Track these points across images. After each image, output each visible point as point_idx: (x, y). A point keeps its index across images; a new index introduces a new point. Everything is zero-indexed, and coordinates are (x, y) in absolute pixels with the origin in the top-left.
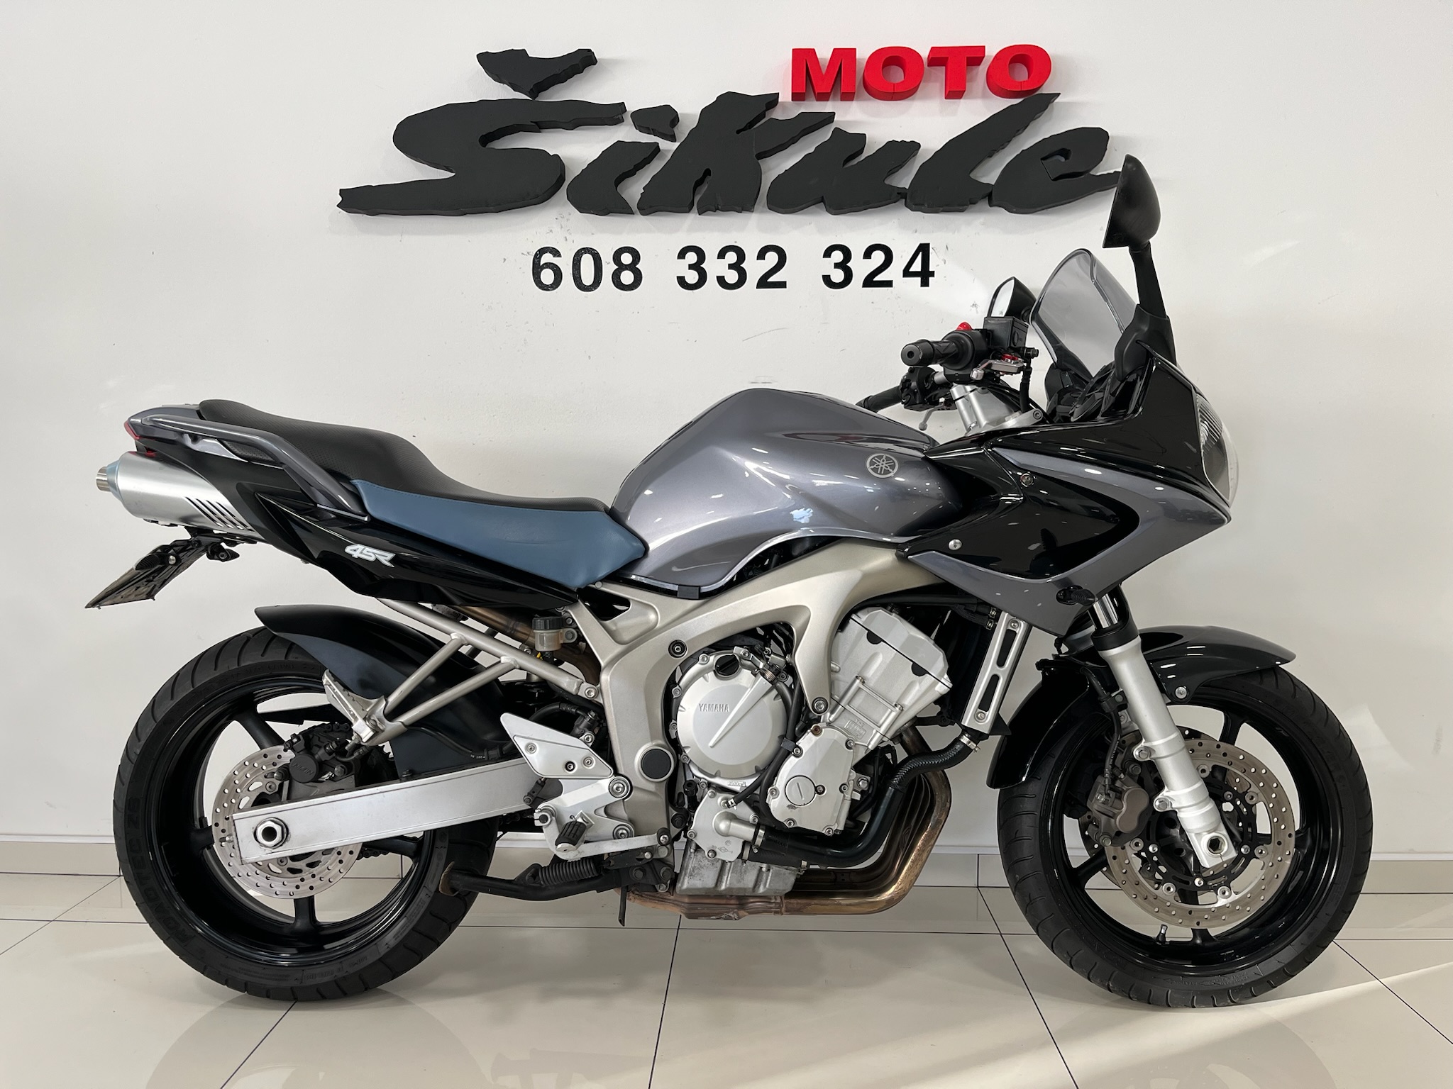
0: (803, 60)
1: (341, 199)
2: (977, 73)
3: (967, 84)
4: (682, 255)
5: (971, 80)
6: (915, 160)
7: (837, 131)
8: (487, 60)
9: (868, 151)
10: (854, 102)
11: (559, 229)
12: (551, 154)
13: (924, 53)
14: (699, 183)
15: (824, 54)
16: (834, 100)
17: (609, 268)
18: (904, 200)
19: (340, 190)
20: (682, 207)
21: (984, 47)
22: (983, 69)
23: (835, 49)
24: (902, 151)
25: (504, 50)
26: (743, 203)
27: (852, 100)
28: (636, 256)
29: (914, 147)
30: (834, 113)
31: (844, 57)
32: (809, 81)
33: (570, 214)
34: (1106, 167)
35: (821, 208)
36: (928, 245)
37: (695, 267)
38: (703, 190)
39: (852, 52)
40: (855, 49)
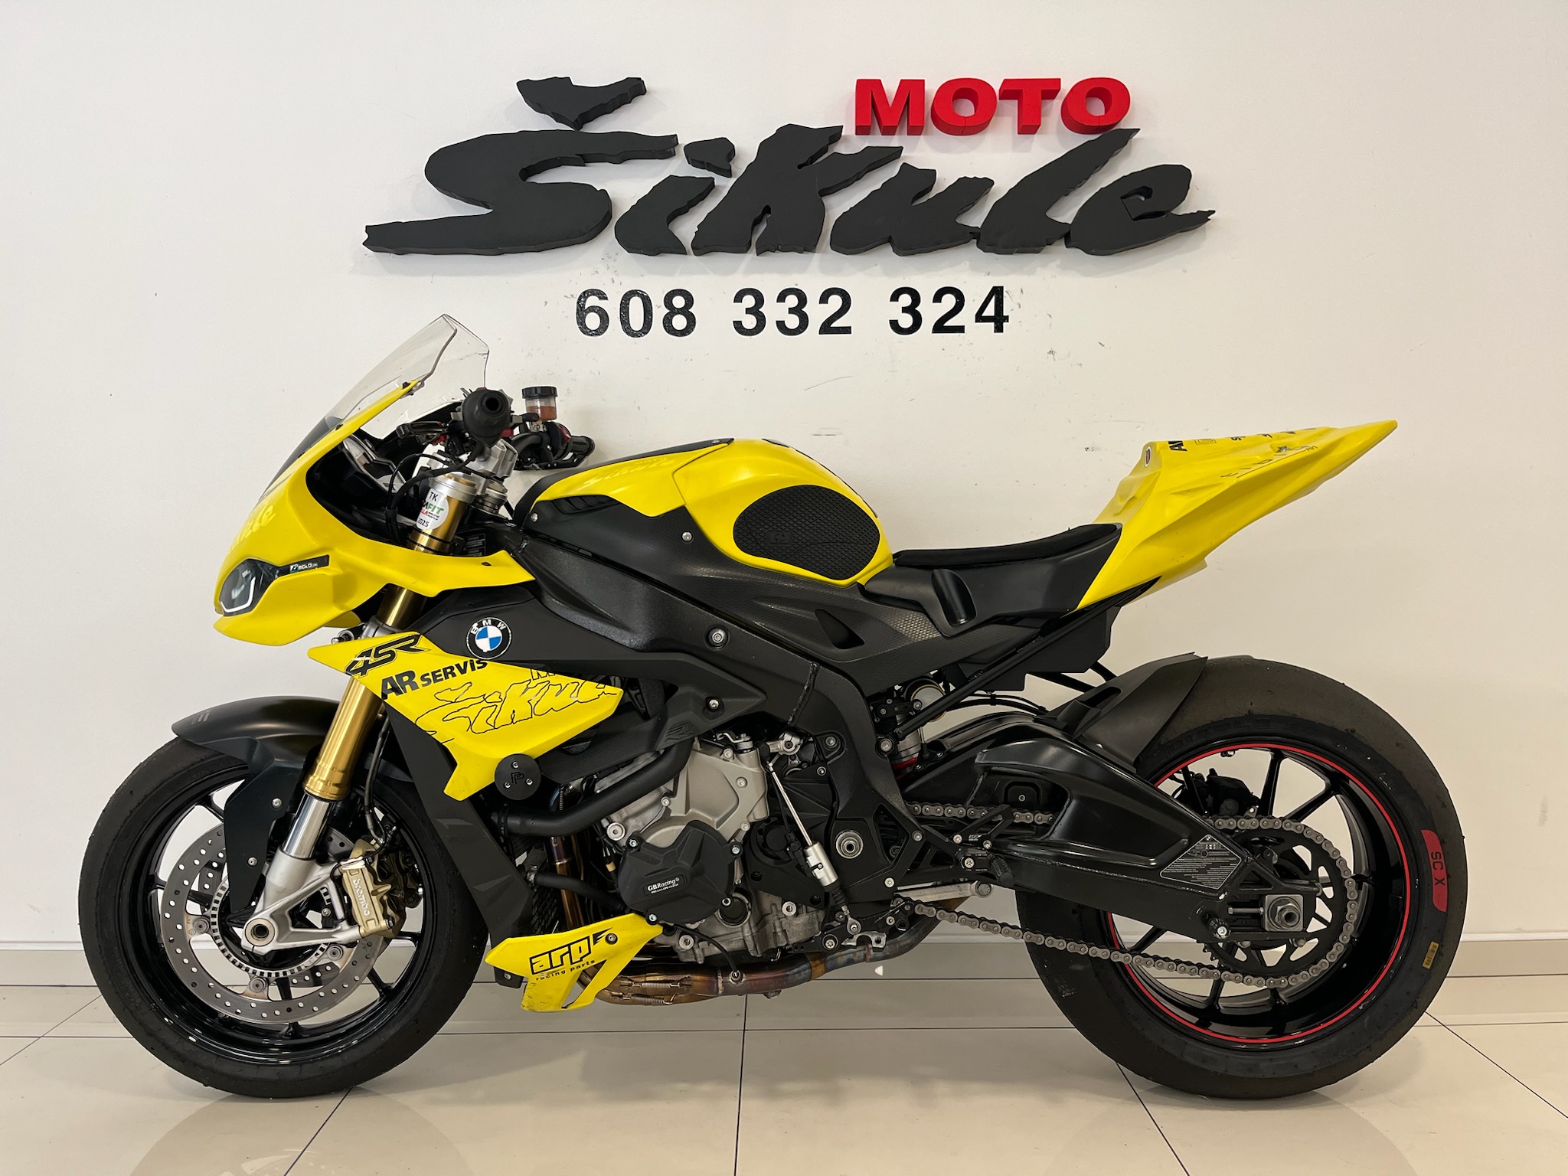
0: (868, 92)
1: (367, 236)
2: (1051, 108)
3: (1042, 119)
4: (738, 298)
5: (1047, 113)
6: (987, 198)
7: (904, 164)
8: (528, 88)
9: (939, 188)
10: (922, 136)
11: (605, 270)
12: (598, 190)
13: (996, 87)
14: (757, 222)
15: (891, 88)
16: (900, 134)
17: (659, 312)
18: (975, 241)
19: (367, 227)
20: (738, 246)
21: (1060, 79)
22: (1057, 103)
23: (902, 81)
24: (973, 188)
25: (549, 77)
26: (806, 244)
27: (920, 134)
28: (689, 299)
29: (988, 183)
30: (901, 148)
31: (912, 89)
32: (874, 113)
33: (618, 254)
34: (1188, 206)
35: (888, 249)
36: (1002, 288)
37: (753, 311)
38: (763, 227)
39: (921, 83)
40: (924, 80)
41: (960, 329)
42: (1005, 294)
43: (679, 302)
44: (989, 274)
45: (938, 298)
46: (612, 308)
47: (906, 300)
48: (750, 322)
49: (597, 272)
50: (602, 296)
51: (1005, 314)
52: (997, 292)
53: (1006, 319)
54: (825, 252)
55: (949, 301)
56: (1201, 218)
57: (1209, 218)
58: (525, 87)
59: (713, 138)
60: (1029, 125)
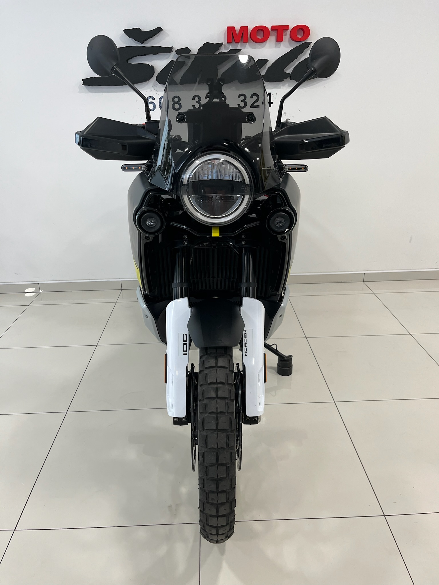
0: (231, 30)
1: (83, 82)
2: (287, 33)
3: (284, 37)
4: (194, 98)
5: (286, 35)
6: (266, 65)
8: (127, 32)
10: (247, 44)
11: (154, 90)
12: (150, 65)
13: (269, 27)
14: (198, 75)
15: (238, 28)
16: (241, 43)
17: (171, 103)
19: (83, 79)
20: (193, 82)
22: (289, 31)
23: (241, 27)
24: (263, 62)
25: (132, 28)
27: (247, 43)
28: (179, 98)
29: (267, 61)
30: (241, 50)
31: (244, 29)
32: (233, 37)
33: (157, 85)
35: (237, 81)
36: (271, 93)
37: (198, 102)
38: (200, 76)
39: (246, 28)
40: (248, 27)
41: (258, 106)
42: (272, 95)
43: (176, 100)
45: (252, 97)
46: (156, 102)
47: (242, 98)
48: (197, 106)
49: (151, 91)
50: (153, 98)
51: (272, 101)
52: (269, 95)
53: (272, 103)
55: (255, 98)
58: (126, 31)
59: (184, 48)
60: (279, 40)
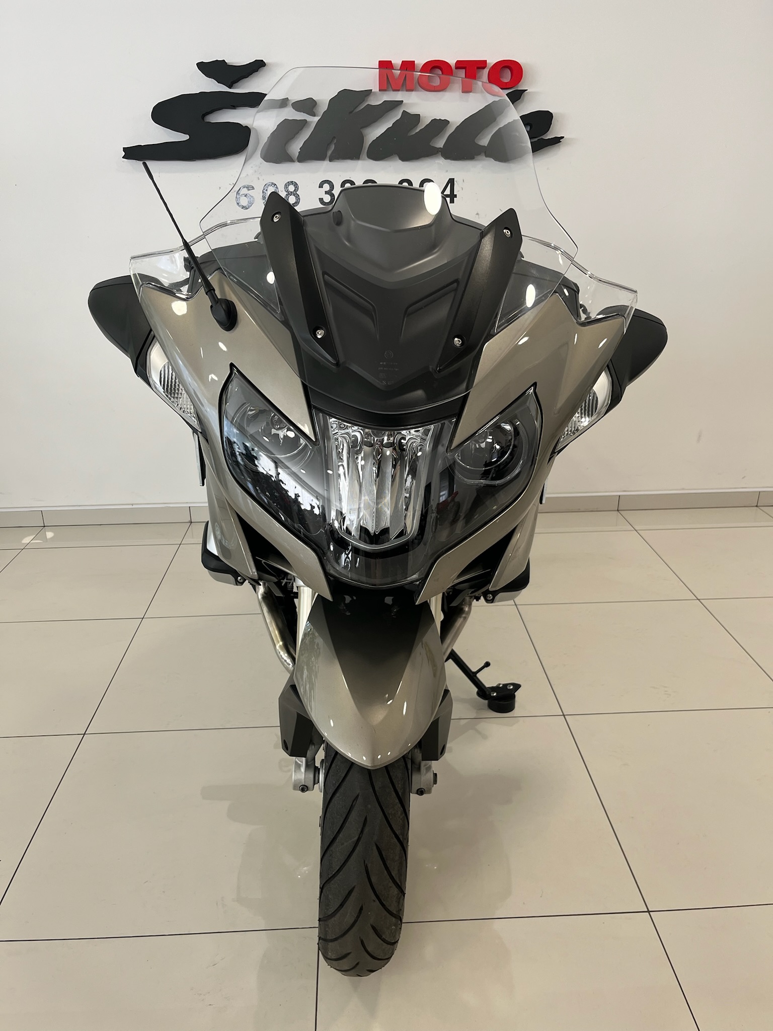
1: (124, 154)
4: (321, 186)
6: (447, 130)
7: (405, 113)
8: (204, 68)
9: (421, 126)
10: (413, 93)
12: (243, 126)
13: (452, 63)
14: (329, 145)
15: (397, 63)
16: (402, 91)
18: (440, 153)
19: (124, 148)
20: (320, 157)
21: (486, 61)
23: (403, 61)
24: (439, 125)
25: (212, 61)
26: (354, 155)
27: (412, 90)
28: (296, 185)
29: (446, 122)
30: (402, 100)
31: (408, 65)
32: (388, 81)
33: (261, 164)
34: (550, 135)
36: (454, 179)
37: (329, 193)
38: (333, 147)
39: (412, 63)
40: (414, 61)
42: (455, 182)
43: (292, 188)
44: (447, 171)
45: (422, 184)
48: (327, 199)
51: (455, 193)
52: (451, 182)
53: (455, 196)
54: (364, 160)
56: (557, 140)
57: (561, 140)
58: (202, 66)
59: (306, 98)
60: (468, 88)
